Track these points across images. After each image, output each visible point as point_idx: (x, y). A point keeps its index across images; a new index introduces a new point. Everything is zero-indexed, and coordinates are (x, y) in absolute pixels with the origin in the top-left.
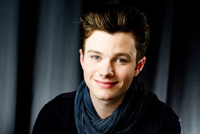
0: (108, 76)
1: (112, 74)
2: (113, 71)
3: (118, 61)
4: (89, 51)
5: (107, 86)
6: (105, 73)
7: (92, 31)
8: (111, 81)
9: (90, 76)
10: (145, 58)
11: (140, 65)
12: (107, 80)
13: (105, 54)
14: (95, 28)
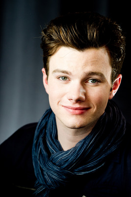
0: (79, 101)
1: (84, 97)
2: (85, 94)
3: (90, 81)
4: (54, 71)
5: (77, 112)
6: (75, 97)
7: (57, 47)
8: (82, 106)
9: (58, 100)
10: (121, 76)
11: (116, 84)
12: (77, 106)
13: (73, 73)
14: (61, 43)
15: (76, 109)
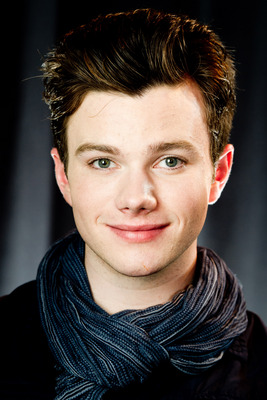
0: (141, 210)
1: (153, 201)
2: (154, 194)
3: (164, 163)
10: (231, 148)
11: (222, 167)
12: (140, 221)
15: (138, 230)
